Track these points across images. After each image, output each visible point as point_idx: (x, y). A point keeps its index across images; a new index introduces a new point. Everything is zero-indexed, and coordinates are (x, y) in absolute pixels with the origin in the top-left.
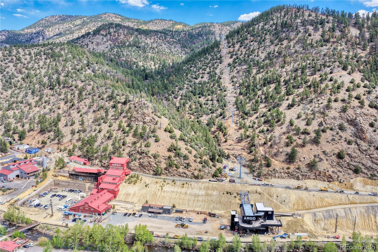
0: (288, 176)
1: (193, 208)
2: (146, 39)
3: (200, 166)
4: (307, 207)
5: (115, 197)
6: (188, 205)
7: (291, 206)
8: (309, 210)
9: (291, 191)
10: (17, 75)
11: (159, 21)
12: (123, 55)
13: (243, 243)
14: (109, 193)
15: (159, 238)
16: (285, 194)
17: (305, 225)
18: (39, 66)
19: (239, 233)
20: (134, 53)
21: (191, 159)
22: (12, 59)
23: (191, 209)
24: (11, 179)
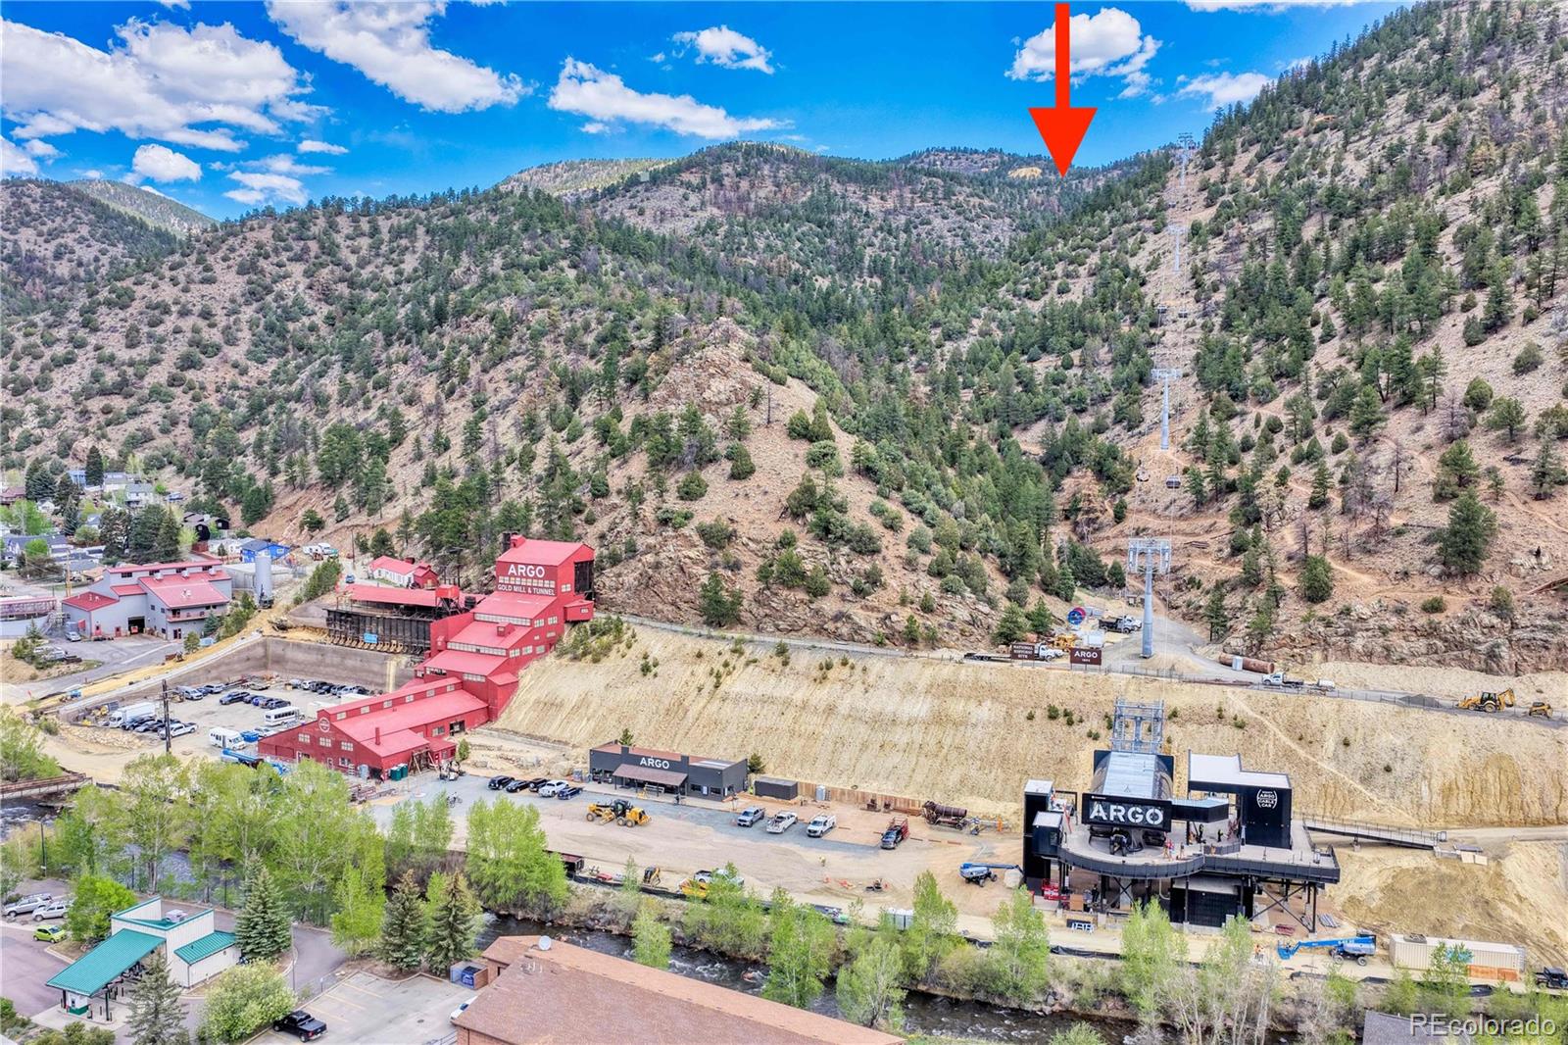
0: (1432, 650)
1: (852, 782)
2: (866, 199)
3: (930, 586)
4: (1536, 811)
5: (490, 714)
6: (832, 765)
7: (1426, 799)
8: (1552, 828)
9: (1434, 717)
10: (310, 304)
11: (943, 155)
12: (753, 247)
13: (1075, 959)
14: (468, 696)
15: (600, 890)
16: (1395, 732)
17: (1511, 905)
18: (400, 273)
19: (1065, 906)
20: (798, 245)
21: (890, 554)
22: (306, 250)
23: (841, 784)
24: (102, 629)
